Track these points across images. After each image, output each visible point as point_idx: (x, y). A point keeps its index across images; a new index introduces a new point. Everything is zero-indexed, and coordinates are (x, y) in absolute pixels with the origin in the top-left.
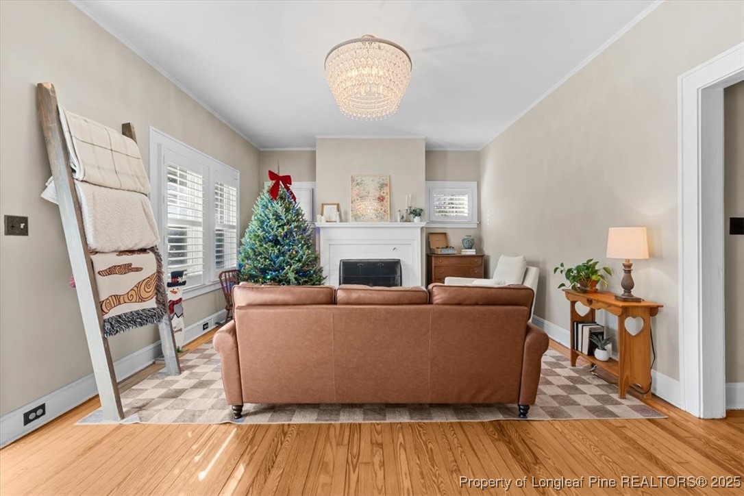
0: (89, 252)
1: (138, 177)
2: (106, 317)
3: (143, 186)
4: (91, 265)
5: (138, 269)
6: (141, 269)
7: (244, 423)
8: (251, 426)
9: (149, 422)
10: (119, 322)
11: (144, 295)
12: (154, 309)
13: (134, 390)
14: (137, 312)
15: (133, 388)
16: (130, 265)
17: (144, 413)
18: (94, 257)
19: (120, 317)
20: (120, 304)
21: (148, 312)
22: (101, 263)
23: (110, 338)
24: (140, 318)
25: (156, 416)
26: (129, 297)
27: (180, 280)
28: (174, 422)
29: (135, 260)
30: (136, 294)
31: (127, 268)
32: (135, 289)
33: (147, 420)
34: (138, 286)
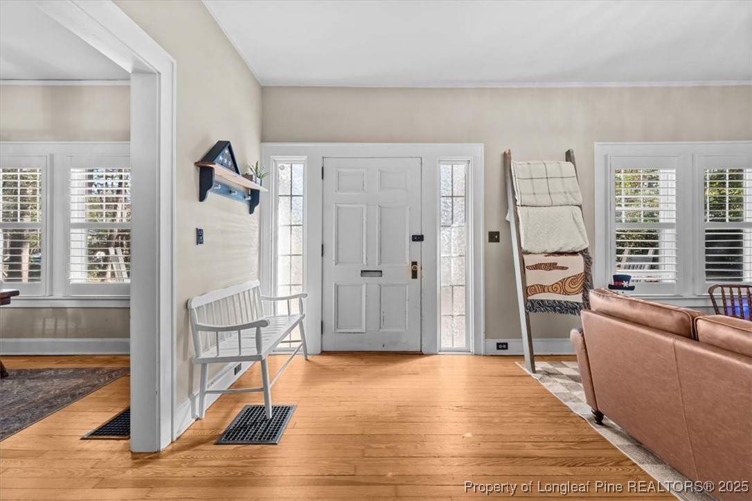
0: (523, 253)
1: (570, 193)
2: (530, 298)
3: (575, 200)
4: (522, 262)
5: (563, 268)
6: (567, 268)
7: (596, 429)
8: (599, 436)
9: (542, 384)
10: (539, 304)
11: (568, 289)
12: (578, 303)
13: (563, 364)
14: (559, 302)
15: (563, 362)
16: (556, 264)
17: (547, 377)
18: (525, 257)
19: (542, 301)
20: (544, 292)
21: (570, 304)
22: (529, 260)
23: (531, 314)
24: (560, 307)
25: (549, 384)
26: (553, 289)
27: (625, 284)
28: (555, 394)
29: (560, 260)
30: (561, 287)
31: (553, 266)
32: (560, 283)
33: (544, 382)
34: (563, 281)
